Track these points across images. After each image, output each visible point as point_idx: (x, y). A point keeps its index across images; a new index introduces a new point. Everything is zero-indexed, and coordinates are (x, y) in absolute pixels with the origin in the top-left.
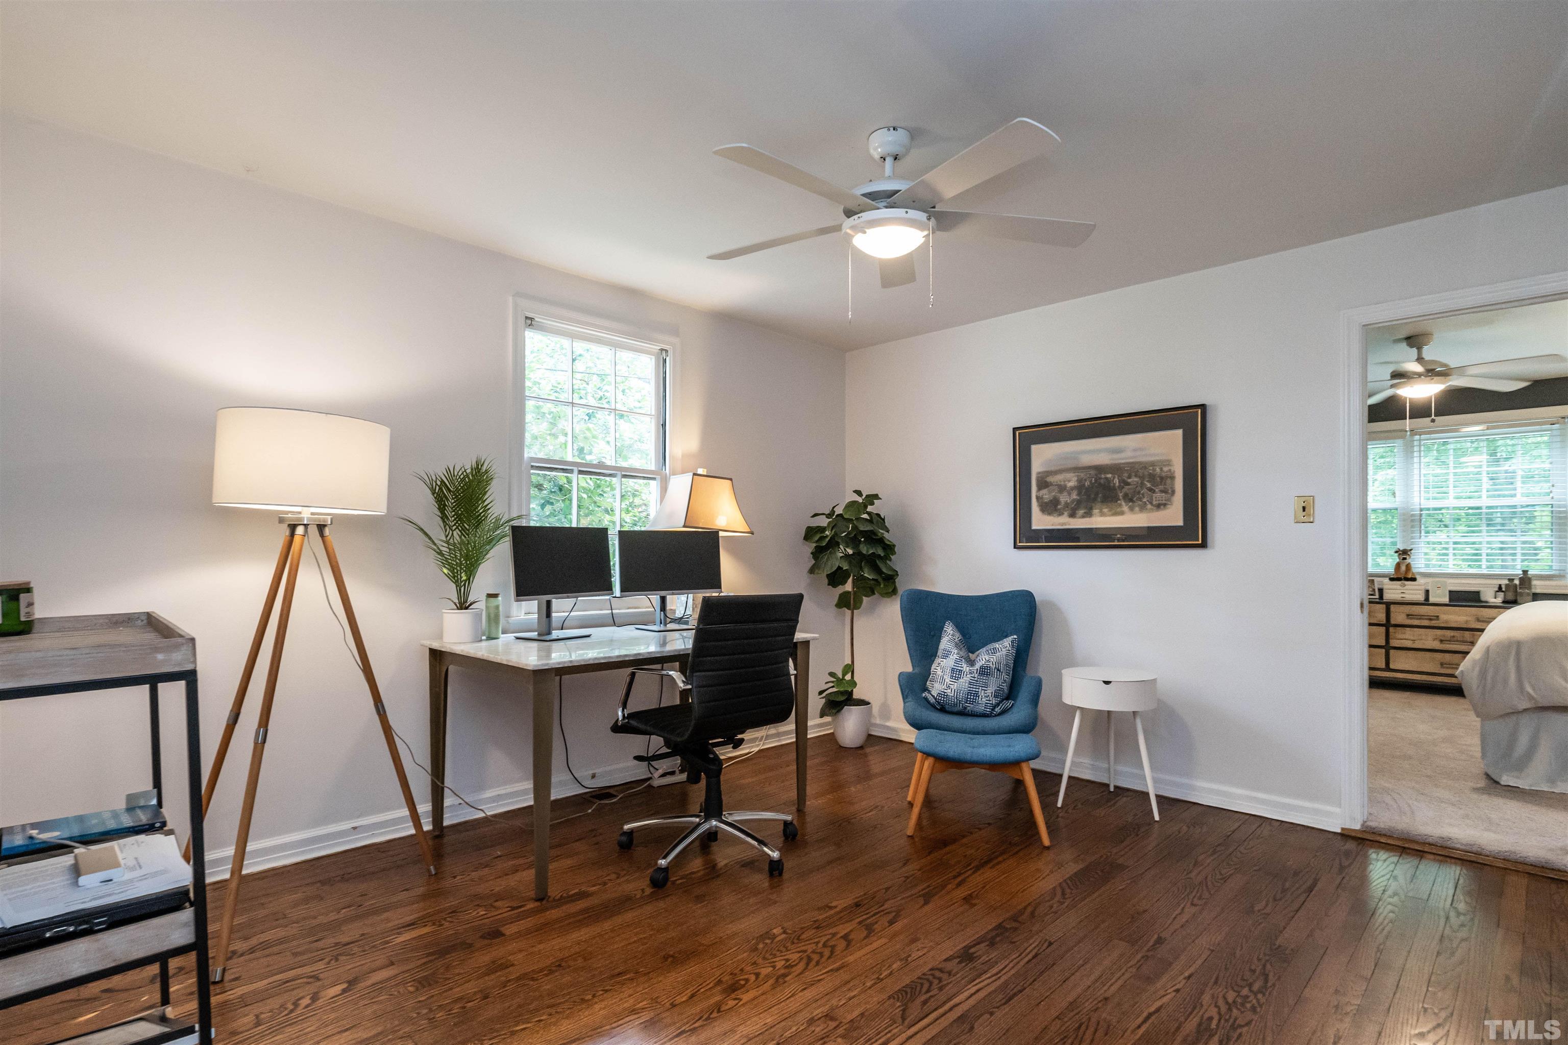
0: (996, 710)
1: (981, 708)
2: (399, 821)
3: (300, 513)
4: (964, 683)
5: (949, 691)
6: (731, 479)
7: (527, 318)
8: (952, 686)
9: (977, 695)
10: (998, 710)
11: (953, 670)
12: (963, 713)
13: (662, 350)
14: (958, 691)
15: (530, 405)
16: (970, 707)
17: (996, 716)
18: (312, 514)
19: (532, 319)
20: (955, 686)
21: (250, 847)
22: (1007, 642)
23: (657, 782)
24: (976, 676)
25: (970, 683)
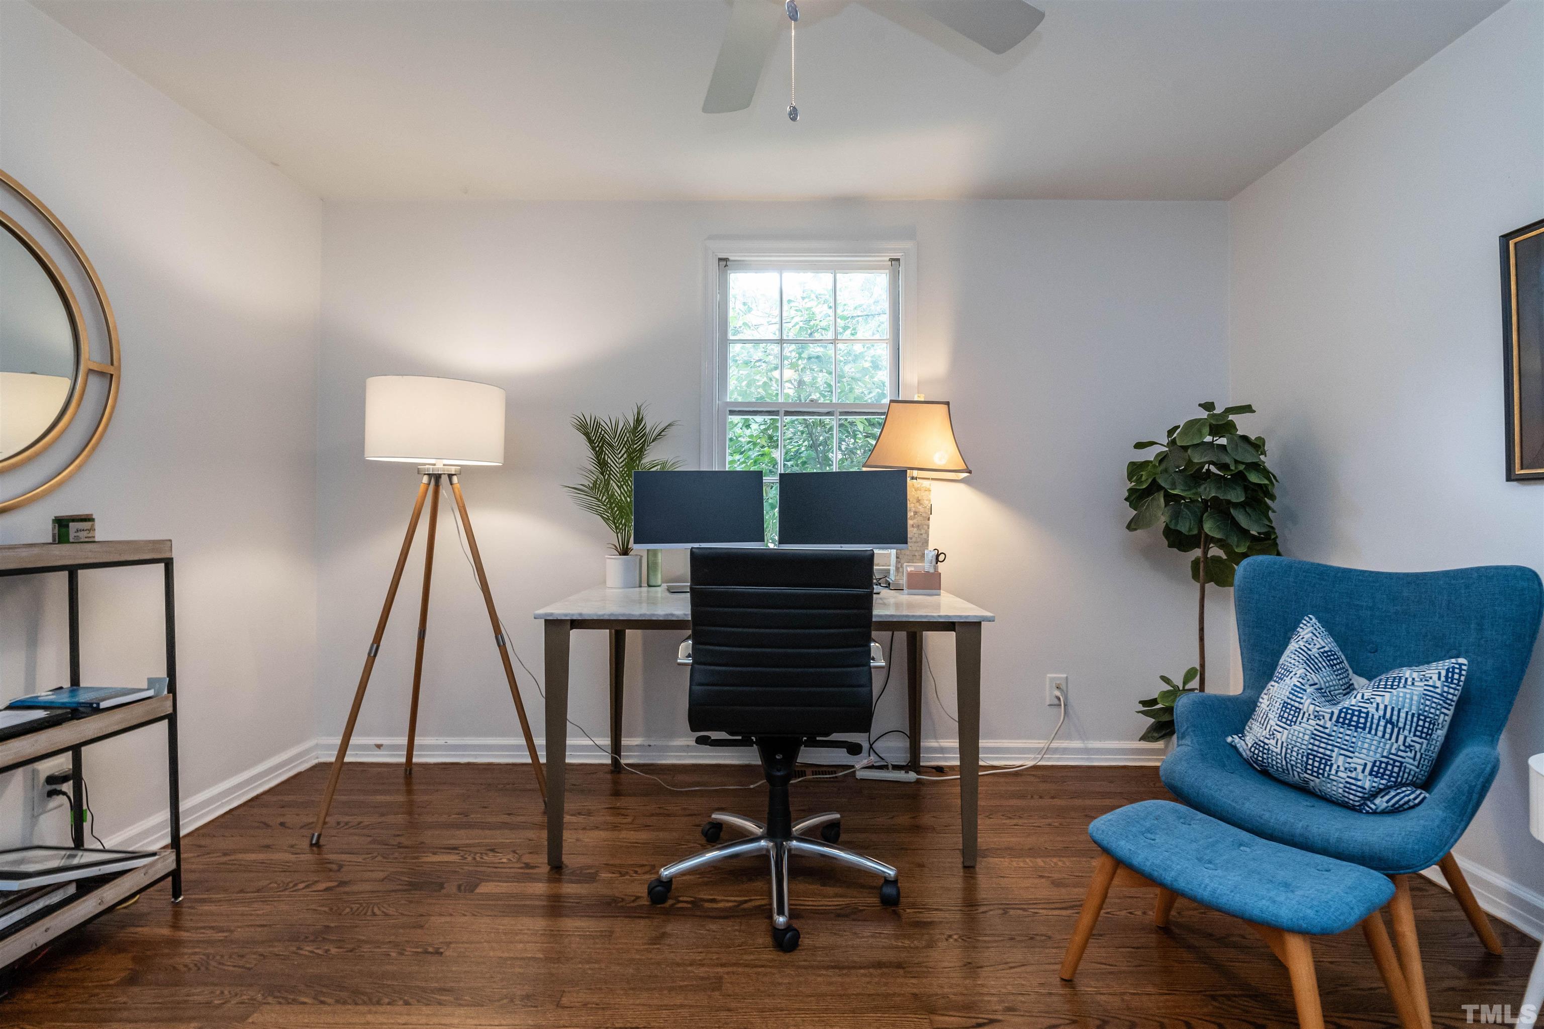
0: (1378, 801)
1: (1336, 789)
2: (518, 748)
3: (434, 465)
4: (1303, 731)
5: (1273, 742)
6: (948, 403)
7: (720, 260)
8: (1278, 735)
9: (1327, 761)
10: (1381, 802)
11: (1285, 705)
12: (1303, 789)
13: (892, 260)
14: (1288, 747)
15: (735, 350)
16: (1315, 782)
17: (1375, 813)
18: (444, 465)
19: (726, 260)
20: (1283, 736)
21: (354, 741)
22: (1435, 672)
23: (860, 774)
24: (1329, 724)
25: (1313, 736)
